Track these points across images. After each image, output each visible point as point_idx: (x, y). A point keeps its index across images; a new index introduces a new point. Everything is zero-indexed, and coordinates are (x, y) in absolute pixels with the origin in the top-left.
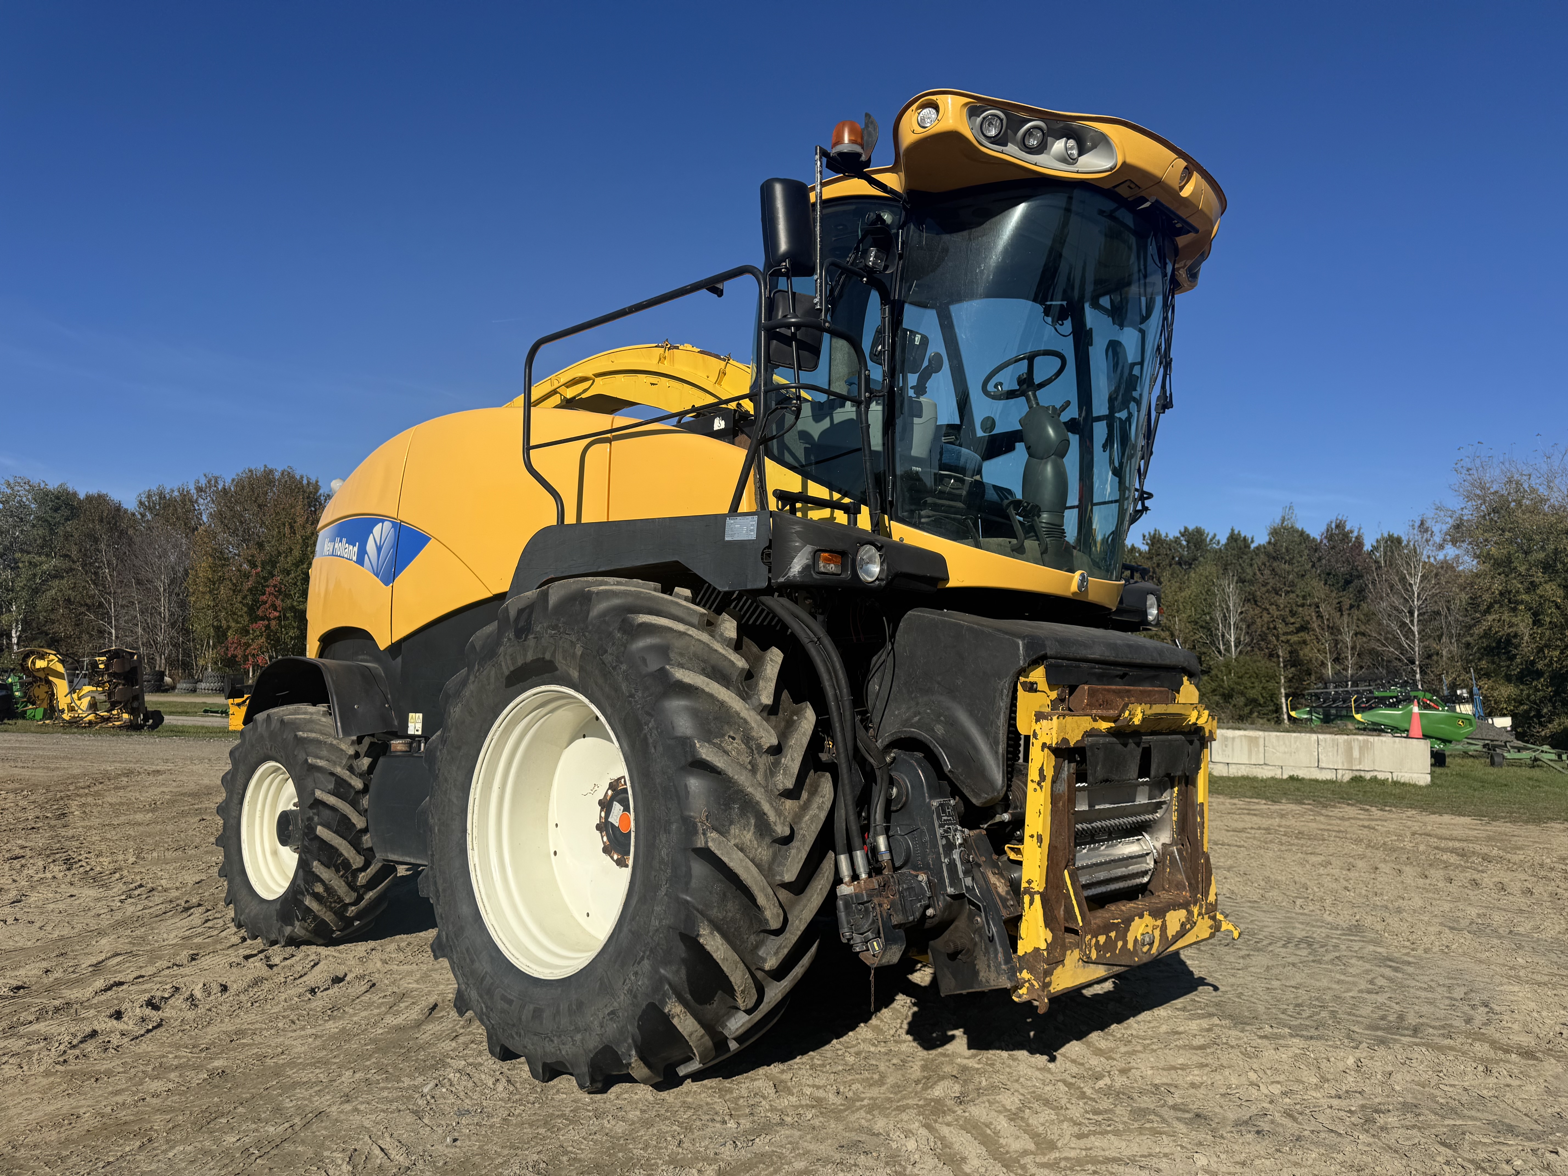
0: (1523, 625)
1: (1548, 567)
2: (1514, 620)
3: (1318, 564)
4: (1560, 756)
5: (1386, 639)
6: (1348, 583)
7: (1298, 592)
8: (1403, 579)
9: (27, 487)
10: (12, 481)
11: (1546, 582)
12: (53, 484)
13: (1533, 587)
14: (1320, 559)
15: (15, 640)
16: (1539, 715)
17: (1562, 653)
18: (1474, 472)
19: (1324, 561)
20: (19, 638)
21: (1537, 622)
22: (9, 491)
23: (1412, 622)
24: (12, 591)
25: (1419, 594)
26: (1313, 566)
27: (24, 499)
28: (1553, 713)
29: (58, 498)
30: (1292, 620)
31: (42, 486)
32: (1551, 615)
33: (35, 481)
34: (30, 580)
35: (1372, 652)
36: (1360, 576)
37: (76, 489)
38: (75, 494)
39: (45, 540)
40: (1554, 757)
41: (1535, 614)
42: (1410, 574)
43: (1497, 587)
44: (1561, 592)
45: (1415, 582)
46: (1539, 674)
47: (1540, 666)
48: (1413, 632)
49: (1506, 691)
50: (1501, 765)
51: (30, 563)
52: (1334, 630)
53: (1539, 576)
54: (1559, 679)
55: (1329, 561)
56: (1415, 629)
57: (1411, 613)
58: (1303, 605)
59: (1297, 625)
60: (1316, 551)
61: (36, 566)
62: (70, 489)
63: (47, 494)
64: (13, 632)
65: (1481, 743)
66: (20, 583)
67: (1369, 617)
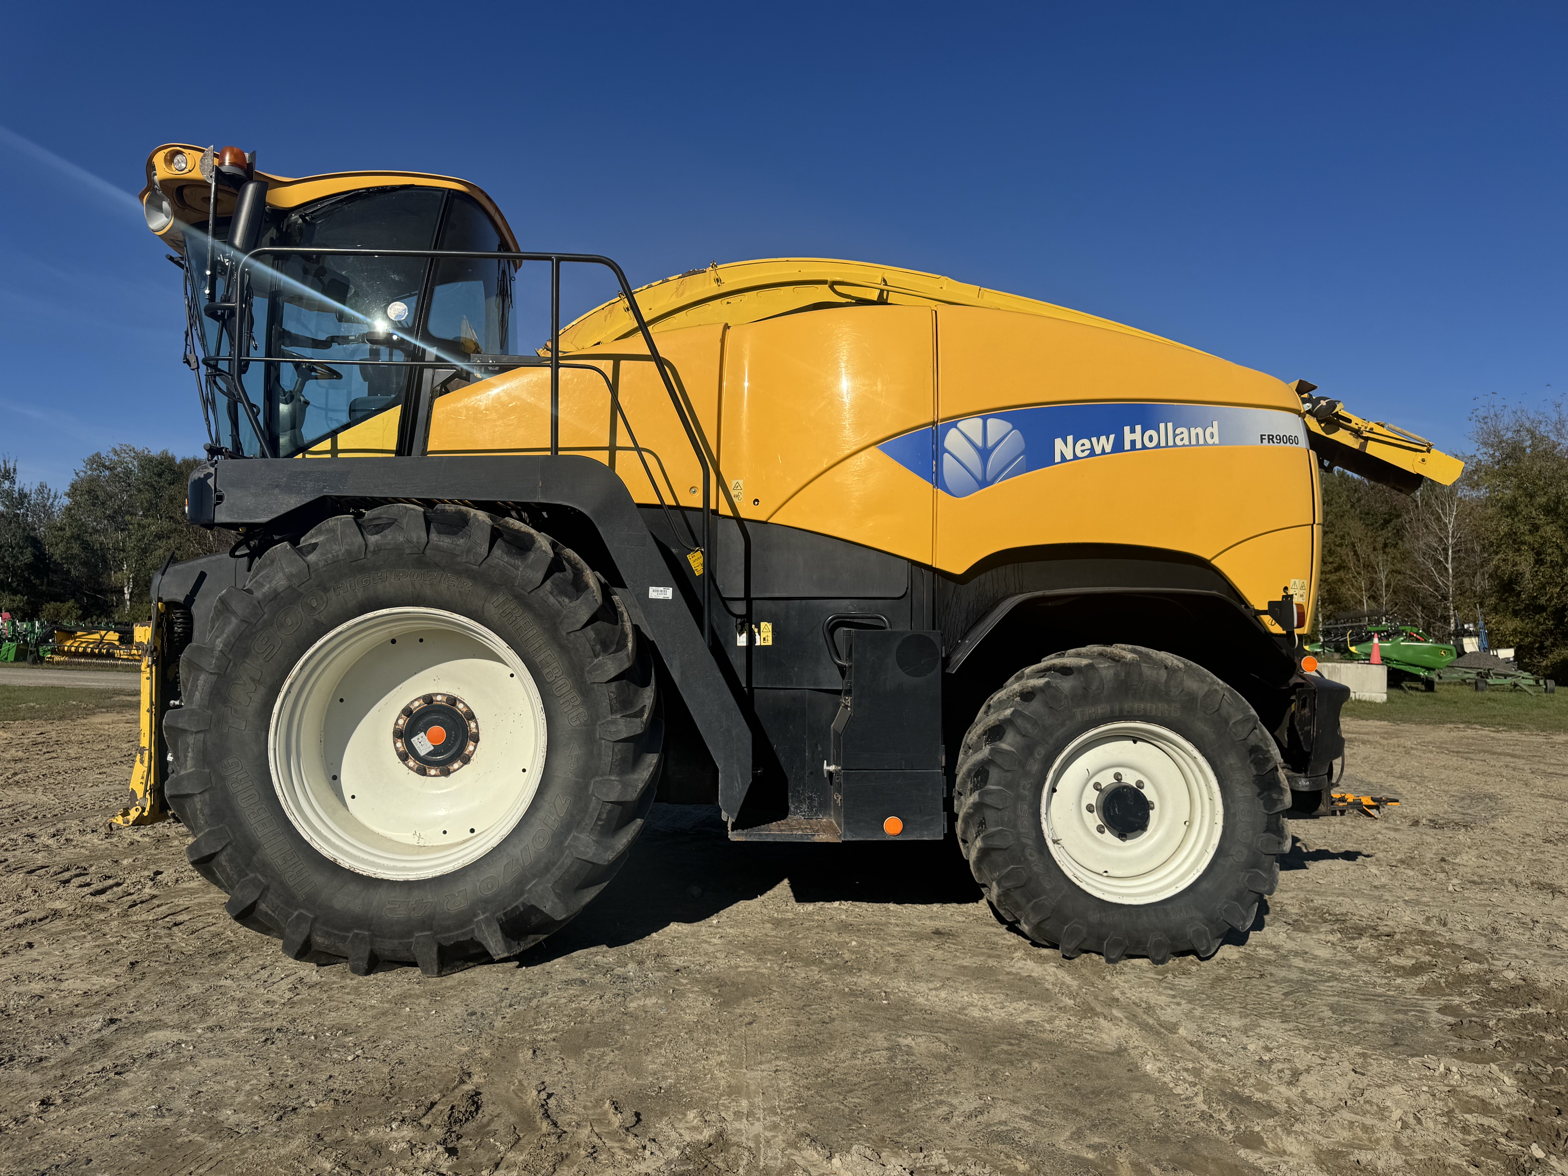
0: (1525, 564)
1: (1550, 510)
2: (1518, 559)
3: (1356, 505)
4: (1537, 682)
5: (1422, 577)
6: (1387, 522)
7: (1336, 532)
8: (1439, 519)
9: (133, 454)
10: (118, 448)
11: (1548, 524)
12: (155, 451)
13: (1535, 528)
14: (1359, 500)
15: (127, 596)
16: (1542, 647)
17: (1562, 589)
18: (1489, 420)
19: (1362, 502)
20: (131, 594)
21: (1539, 562)
22: (116, 458)
23: (1446, 559)
24: (124, 551)
25: (1453, 534)
26: (1352, 506)
27: (130, 466)
28: (1554, 645)
29: (162, 464)
30: (1331, 560)
31: (146, 452)
32: (1552, 555)
33: (139, 448)
34: (140, 540)
35: (1407, 589)
36: (1398, 516)
37: (175, 454)
38: (173, 459)
39: (152, 504)
40: (1532, 682)
41: (1538, 554)
42: (1445, 514)
43: (1503, 529)
44: (1560, 533)
45: (1450, 522)
46: (1542, 609)
47: (1543, 601)
48: (1446, 569)
49: (1512, 624)
50: (1482, 690)
51: (139, 525)
52: (1369, 567)
53: (1542, 519)
54: (1559, 614)
55: (1368, 501)
56: (1449, 566)
57: (1445, 550)
58: (1341, 545)
59: (1335, 565)
60: (1356, 491)
61: (144, 527)
62: (170, 455)
63: (151, 460)
64: (126, 589)
65: (1475, 671)
66: (130, 544)
67: (1405, 556)
